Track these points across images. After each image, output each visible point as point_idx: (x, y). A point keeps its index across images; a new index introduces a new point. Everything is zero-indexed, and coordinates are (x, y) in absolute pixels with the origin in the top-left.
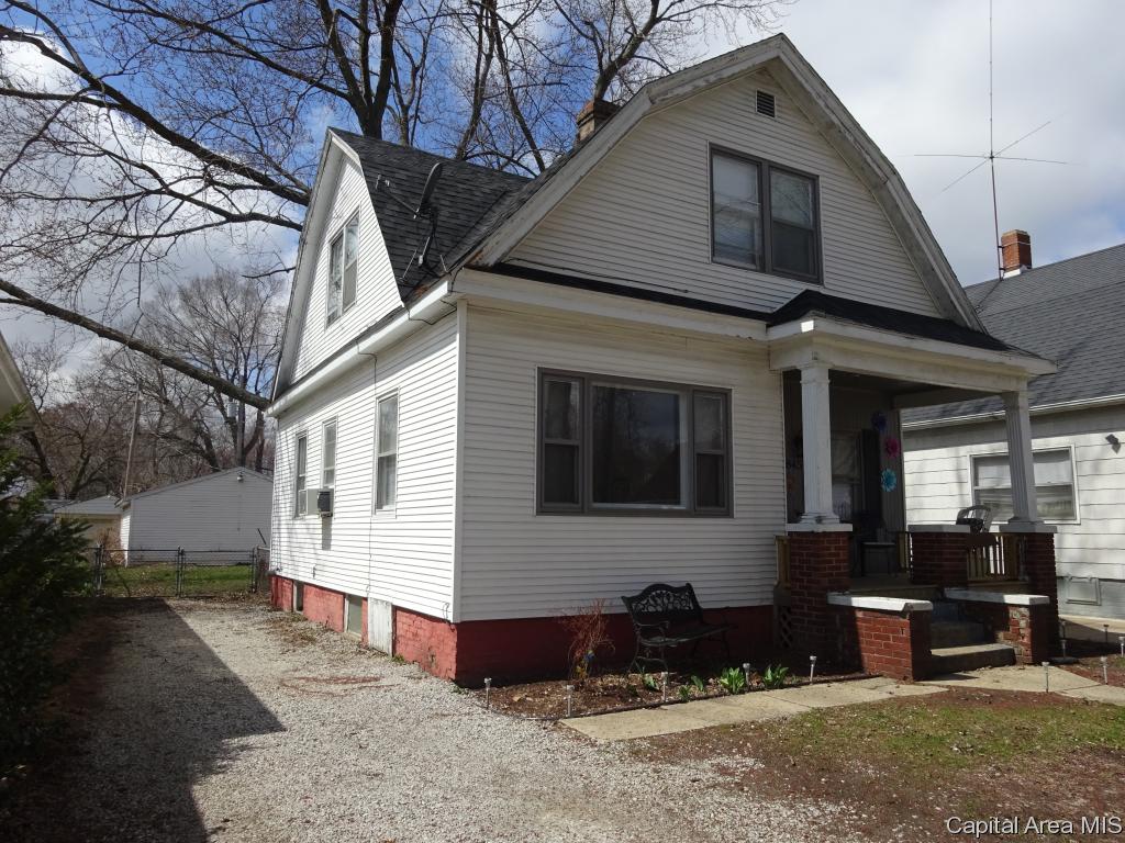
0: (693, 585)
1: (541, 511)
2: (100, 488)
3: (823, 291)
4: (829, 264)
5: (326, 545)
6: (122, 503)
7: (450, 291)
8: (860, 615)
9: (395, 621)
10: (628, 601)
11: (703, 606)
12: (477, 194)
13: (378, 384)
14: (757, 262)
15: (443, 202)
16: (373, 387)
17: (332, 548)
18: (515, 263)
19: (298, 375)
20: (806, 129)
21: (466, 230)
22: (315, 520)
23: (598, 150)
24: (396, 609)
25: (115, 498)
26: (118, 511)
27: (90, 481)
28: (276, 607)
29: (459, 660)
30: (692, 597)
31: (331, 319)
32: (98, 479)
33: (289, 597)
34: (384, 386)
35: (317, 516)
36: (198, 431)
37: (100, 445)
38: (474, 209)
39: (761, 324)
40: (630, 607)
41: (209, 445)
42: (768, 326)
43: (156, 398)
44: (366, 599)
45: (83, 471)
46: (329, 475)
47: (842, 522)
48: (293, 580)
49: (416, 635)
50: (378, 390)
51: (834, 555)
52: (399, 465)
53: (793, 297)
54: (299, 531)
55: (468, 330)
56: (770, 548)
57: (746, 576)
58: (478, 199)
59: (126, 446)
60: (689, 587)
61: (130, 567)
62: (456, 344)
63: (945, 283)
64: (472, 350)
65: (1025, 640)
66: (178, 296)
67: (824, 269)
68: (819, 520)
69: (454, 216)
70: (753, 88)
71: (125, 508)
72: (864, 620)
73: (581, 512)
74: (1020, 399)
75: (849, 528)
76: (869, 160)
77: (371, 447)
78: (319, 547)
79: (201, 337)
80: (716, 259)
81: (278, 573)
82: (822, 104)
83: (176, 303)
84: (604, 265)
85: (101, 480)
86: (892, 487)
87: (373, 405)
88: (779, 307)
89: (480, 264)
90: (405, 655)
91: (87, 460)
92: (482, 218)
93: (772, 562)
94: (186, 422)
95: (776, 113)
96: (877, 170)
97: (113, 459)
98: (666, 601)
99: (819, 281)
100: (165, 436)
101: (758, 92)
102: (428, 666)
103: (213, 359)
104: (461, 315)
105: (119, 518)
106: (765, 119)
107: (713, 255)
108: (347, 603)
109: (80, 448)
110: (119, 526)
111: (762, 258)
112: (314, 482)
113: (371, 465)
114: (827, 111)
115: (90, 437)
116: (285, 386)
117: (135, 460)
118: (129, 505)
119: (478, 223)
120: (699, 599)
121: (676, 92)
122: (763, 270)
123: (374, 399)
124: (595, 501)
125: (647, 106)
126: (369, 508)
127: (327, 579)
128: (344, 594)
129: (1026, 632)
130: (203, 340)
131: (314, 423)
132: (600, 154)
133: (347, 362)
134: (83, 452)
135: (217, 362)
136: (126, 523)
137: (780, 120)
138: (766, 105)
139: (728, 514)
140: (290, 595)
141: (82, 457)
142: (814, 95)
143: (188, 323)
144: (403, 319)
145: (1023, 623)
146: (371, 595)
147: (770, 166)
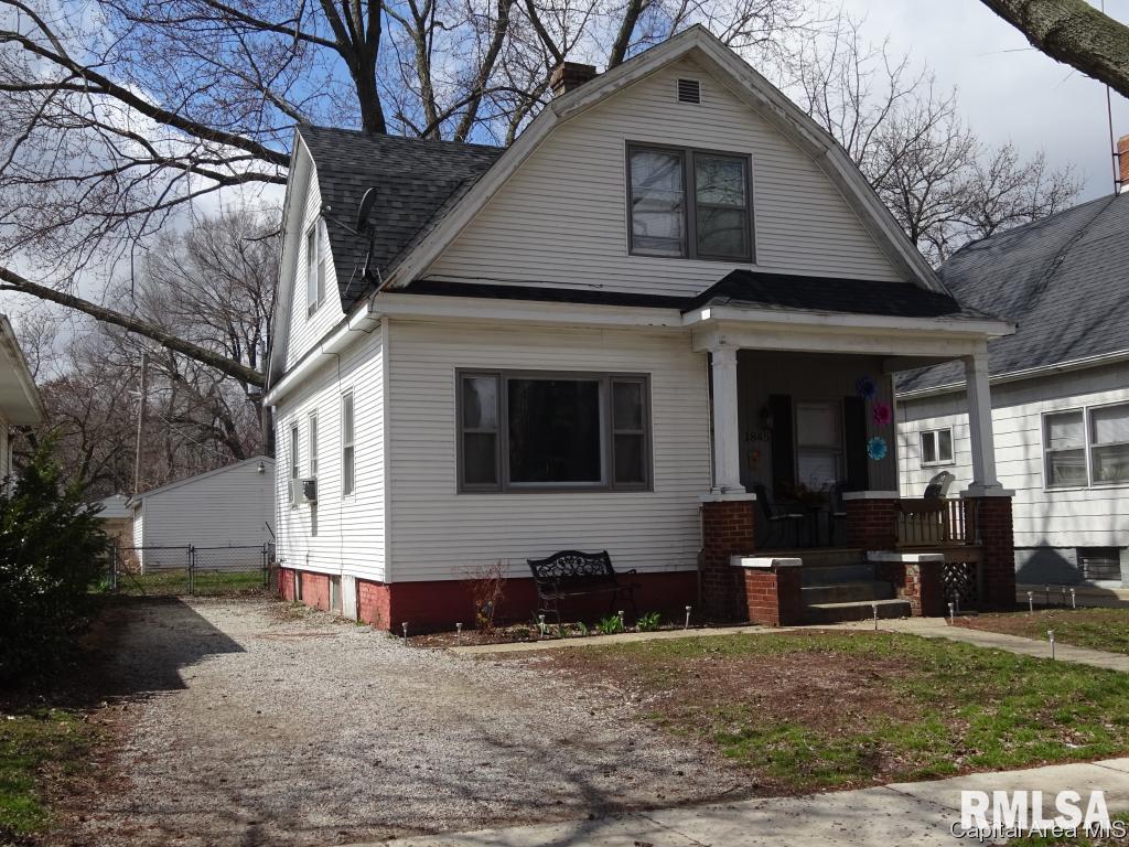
0: (609, 553)
1: (462, 490)
2: (106, 486)
3: (754, 269)
4: (761, 242)
5: (314, 533)
6: (134, 502)
7: (370, 312)
8: (748, 573)
9: (358, 592)
10: (533, 564)
11: (617, 571)
12: (432, 189)
13: (342, 381)
14: (683, 248)
15: (394, 204)
16: (338, 383)
17: (319, 534)
18: (432, 279)
19: (289, 365)
20: (736, 109)
21: (413, 232)
22: (305, 508)
23: (503, 171)
24: (359, 581)
25: (126, 498)
26: (127, 513)
27: (95, 479)
28: (281, 598)
29: (391, 614)
30: (608, 563)
31: (311, 312)
32: (104, 476)
33: (291, 585)
34: (346, 382)
35: (306, 505)
36: (217, 412)
37: (104, 435)
38: (424, 206)
39: (676, 312)
40: (534, 570)
41: (230, 427)
42: (682, 313)
43: (164, 373)
44: (340, 576)
45: (86, 466)
46: (315, 464)
47: (748, 491)
48: (294, 570)
49: (370, 600)
50: (342, 386)
51: (738, 522)
52: (356, 455)
53: (720, 278)
54: (295, 521)
55: (390, 341)
56: (694, 519)
57: (669, 544)
58: (431, 195)
59: (135, 433)
60: (605, 554)
61: (146, 574)
62: (381, 354)
63: (899, 248)
64: (393, 358)
65: (918, 595)
66: (184, 244)
67: (757, 247)
68: (723, 491)
69: (404, 218)
70: (675, 78)
71: (137, 508)
72: (751, 578)
73: (500, 491)
74: (976, 363)
75: (753, 497)
76: (805, 133)
77: (338, 439)
78: (310, 534)
79: (213, 293)
80: (634, 251)
81: (284, 565)
82: (747, 84)
83: (182, 252)
84: (518, 271)
85: (107, 476)
86: (883, 456)
87: (339, 400)
88: (703, 290)
89: (396, 286)
90: (365, 619)
91: (90, 452)
92: (432, 216)
93: (696, 531)
94: (200, 401)
95: (701, 98)
96: (814, 141)
97: (119, 449)
98: (575, 566)
99: (751, 260)
100: (179, 420)
101: (680, 80)
102: (377, 625)
103: (229, 320)
104: (384, 329)
105: (132, 520)
106: (690, 106)
107: (631, 246)
108: (331, 583)
109: (80, 438)
110: (132, 529)
111: (687, 244)
112: (305, 474)
113: (338, 456)
114: (753, 91)
115: (93, 423)
116: (279, 376)
117: (145, 450)
118: (141, 504)
119: (428, 222)
120: (614, 565)
121: (582, 103)
122: (687, 256)
123: (339, 394)
124: (512, 480)
125: (553, 120)
126: (340, 494)
127: (317, 564)
128: (328, 575)
129: (917, 587)
130: (217, 298)
131: (301, 413)
132: (507, 172)
133: (316, 360)
134: (85, 442)
135: (234, 324)
136: (138, 525)
137: (707, 105)
138: (689, 93)
139: (649, 488)
140: (292, 585)
141: (84, 449)
142: (738, 77)
143: (198, 276)
144: (345, 330)
145: (916, 579)
146: (344, 572)
147: (694, 152)
